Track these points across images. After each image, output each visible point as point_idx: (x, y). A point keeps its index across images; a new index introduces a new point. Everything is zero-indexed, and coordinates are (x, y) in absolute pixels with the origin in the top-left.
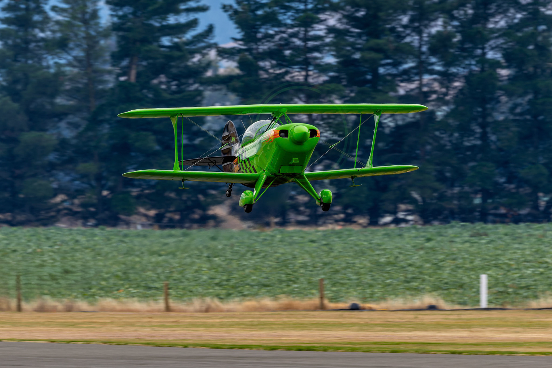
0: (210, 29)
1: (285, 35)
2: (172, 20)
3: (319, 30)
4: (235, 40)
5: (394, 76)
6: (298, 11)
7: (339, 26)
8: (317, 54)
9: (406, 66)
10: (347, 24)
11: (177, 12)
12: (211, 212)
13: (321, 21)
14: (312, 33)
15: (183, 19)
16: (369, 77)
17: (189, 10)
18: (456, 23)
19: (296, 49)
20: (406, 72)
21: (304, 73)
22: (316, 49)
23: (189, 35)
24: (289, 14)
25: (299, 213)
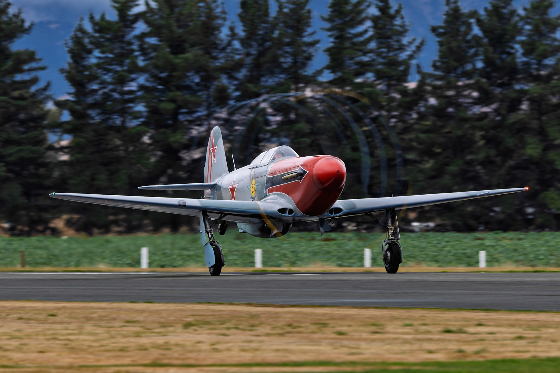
0: (48, 85)
1: (105, 90)
2: (18, 77)
3: (133, 86)
4: (69, 94)
5: (191, 122)
6: (116, 72)
7: (148, 84)
8: (131, 105)
9: (199, 114)
10: (154, 82)
11: (21, 71)
12: (52, 225)
13: (133, 80)
14: (126, 89)
15: (26, 77)
16: (170, 122)
17: (30, 70)
18: (236, 82)
19: (115, 100)
20: (199, 118)
21: (122, 119)
22: (131, 101)
23: (33, 89)
24: (110, 74)
25: (119, 226)
